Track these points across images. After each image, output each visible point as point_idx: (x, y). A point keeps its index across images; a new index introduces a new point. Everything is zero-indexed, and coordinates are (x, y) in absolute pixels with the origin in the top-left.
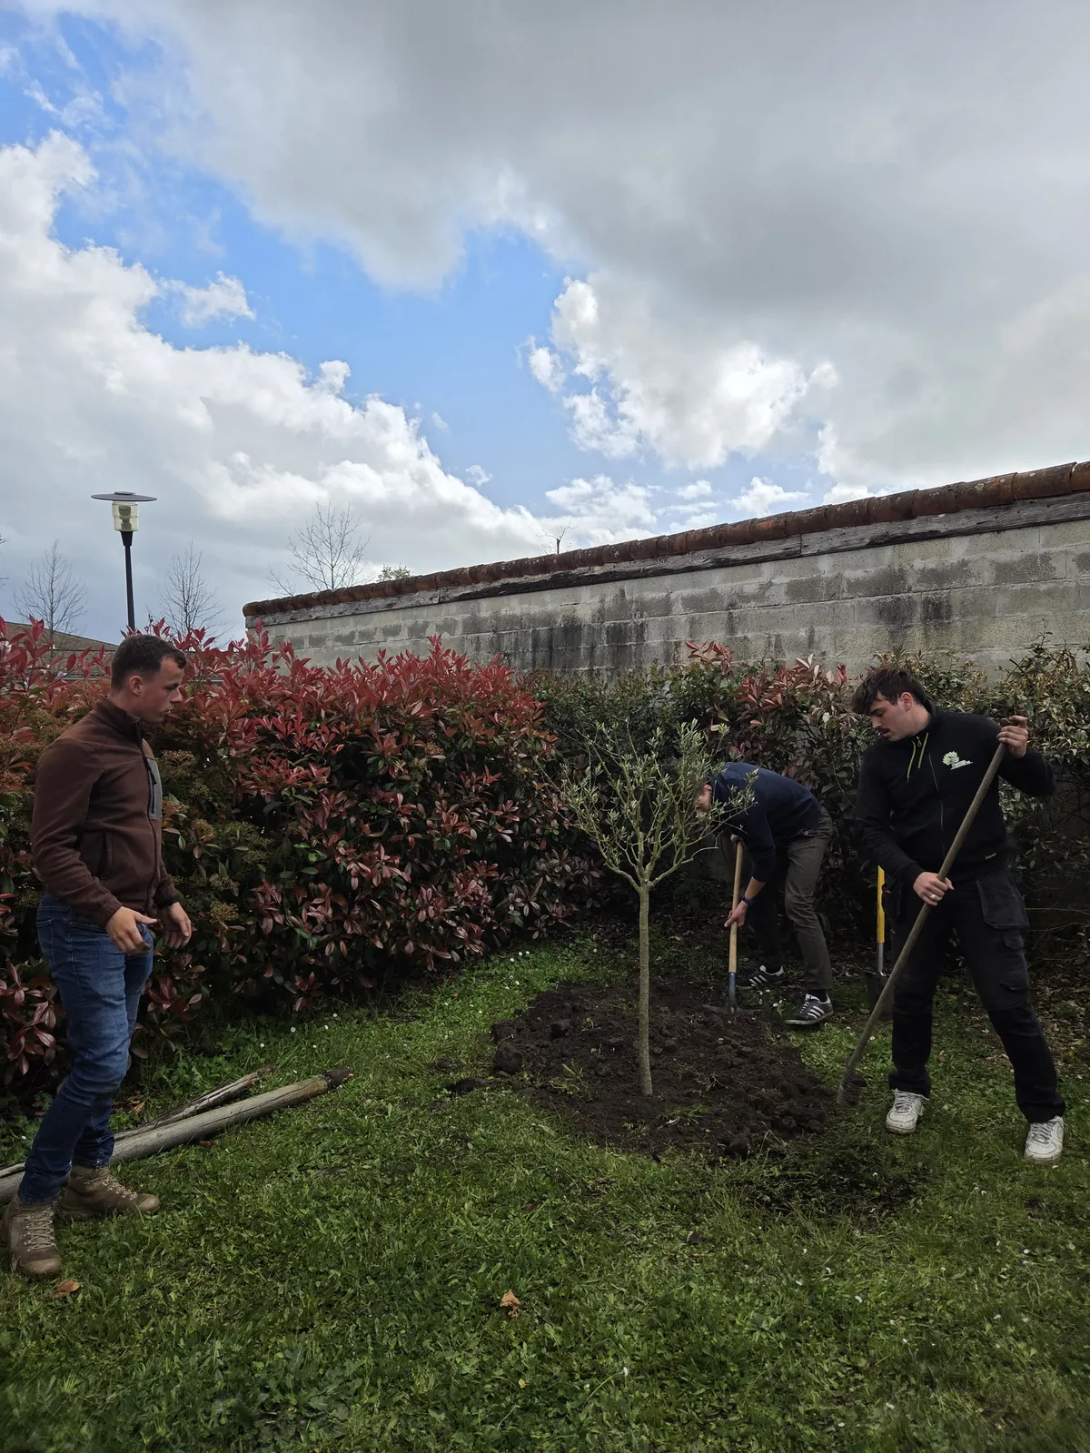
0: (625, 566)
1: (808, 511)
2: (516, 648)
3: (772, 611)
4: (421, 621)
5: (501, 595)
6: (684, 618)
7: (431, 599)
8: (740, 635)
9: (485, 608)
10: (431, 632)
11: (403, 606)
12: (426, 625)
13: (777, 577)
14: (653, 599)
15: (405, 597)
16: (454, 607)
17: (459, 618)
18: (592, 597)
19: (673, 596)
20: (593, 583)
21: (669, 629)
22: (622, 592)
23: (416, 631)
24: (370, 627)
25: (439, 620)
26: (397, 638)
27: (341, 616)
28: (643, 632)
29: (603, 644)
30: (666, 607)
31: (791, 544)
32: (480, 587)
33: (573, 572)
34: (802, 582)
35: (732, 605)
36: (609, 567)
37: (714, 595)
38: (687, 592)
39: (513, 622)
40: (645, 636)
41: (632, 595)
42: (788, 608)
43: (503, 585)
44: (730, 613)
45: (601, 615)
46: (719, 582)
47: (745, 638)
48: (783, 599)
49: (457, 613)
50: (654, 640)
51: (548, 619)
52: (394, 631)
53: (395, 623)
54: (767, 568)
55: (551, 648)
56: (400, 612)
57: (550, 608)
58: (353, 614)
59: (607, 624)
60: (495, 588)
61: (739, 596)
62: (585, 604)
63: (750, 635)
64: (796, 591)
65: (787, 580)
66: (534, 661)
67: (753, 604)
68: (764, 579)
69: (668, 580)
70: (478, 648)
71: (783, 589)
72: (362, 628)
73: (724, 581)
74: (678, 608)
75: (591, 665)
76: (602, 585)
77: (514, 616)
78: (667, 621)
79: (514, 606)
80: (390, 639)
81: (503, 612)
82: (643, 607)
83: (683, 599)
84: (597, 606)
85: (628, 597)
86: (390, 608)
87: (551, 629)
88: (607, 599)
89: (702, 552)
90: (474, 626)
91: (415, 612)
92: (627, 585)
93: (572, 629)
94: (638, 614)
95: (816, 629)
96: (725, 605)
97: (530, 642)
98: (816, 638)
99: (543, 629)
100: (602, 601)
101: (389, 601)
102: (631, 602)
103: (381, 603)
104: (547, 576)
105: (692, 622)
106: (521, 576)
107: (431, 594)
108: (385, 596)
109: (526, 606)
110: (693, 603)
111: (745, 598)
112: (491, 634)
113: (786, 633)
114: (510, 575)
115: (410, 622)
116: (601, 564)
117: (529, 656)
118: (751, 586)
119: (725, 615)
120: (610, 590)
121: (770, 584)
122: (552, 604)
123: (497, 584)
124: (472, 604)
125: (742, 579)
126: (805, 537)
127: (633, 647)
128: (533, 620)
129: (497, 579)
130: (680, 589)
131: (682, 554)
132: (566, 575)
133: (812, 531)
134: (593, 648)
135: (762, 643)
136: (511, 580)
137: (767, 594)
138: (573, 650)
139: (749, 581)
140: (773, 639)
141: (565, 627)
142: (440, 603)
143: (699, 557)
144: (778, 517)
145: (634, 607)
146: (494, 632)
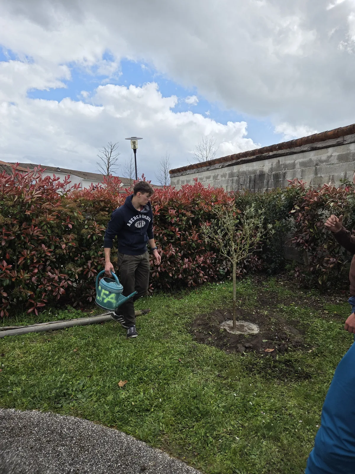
0: (280, 152)
1: (347, 127)
2: (244, 182)
3: (331, 166)
4: (216, 174)
5: (240, 164)
6: (300, 170)
7: (219, 166)
8: (319, 175)
9: (235, 169)
10: (219, 177)
11: (211, 169)
12: (218, 175)
13: (334, 153)
14: (289, 163)
15: (212, 166)
16: (226, 169)
17: (227, 173)
18: (269, 163)
19: (296, 162)
20: (269, 159)
21: (294, 175)
22: (279, 161)
23: (215, 177)
24: (202, 176)
25: (222, 174)
26: (210, 180)
27: (195, 173)
28: (285, 175)
29: (272, 180)
30: (293, 166)
31: (340, 140)
32: (234, 161)
33: (263, 155)
34: (343, 154)
35: (317, 165)
36: (275, 152)
37: (311, 161)
38: (301, 160)
39: (244, 173)
40: (286, 177)
41: (282, 162)
42: (337, 165)
43: (241, 160)
44: (316, 167)
45: (271, 170)
46: (313, 156)
47: (321, 177)
48: (336, 161)
49: (227, 171)
50: (289, 178)
51: (254, 172)
52: (208, 178)
53: (209, 175)
54: (330, 150)
55: (255, 182)
56: (211, 171)
57: (255, 168)
58: (198, 172)
59: (273, 173)
60: (239, 162)
61: (319, 161)
62: (266, 166)
63: (323, 176)
64: (341, 158)
65: (338, 154)
66: (249, 186)
67: (324, 164)
68: (329, 154)
69: (294, 156)
70: (233, 183)
71: (336, 158)
72: (200, 177)
73: (315, 155)
74: (298, 166)
75: (268, 188)
76: (272, 159)
77: (244, 171)
78: (294, 171)
79: (244, 168)
80: (208, 180)
81: (241, 170)
82: (286, 166)
83: (300, 163)
84: (270, 167)
85: (281, 163)
86: (208, 170)
87: (255, 175)
88: (274, 164)
89: (307, 145)
90: (232, 175)
91: (215, 171)
92: (280, 159)
93: (262, 175)
94: (284, 169)
95: (348, 172)
96: (314, 164)
97: (248, 180)
98: (347, 176)
99: (253, 175)
100: (272, 165)
101: (208, 167)
102: (282, 165)
103: (205, 168)
104: (254, 157)
105: (302, 171)
106: (246, 157)
107: (219, 165)
108: (206, 166)
109: (248, 168)
110: (303, 164)
111: (322, 162)
112: (237, 178)
113: (336, 174)
114: (243, 157)
115: (213, 174)
116: (272, 151)
117: (248, 185)
118: (324, 157)
119: (314, 168)
120: (275, 161)
121: (331, 156)
122: (256, 166)
123: (239, 160)
124: (231, 167)
125: (320, 154)
126: (345, 137)
127: (282, 181)
128: (250, 172)
129: (239, 159)
130: (298, 159)
131: (300, 146)
132: (261, 156)
133: (348, 134)
134: (268, 181)
135: (327, 178)
136: (243, 159)
137: (330, 160)
138: (262, 183)
139: (323, 155)
140: (331, 177)
141: (260, 175)
142: (222, 168)
143: (306, 147)
144: (335, 130)
145: (283, 166)
146: (238, 177)
